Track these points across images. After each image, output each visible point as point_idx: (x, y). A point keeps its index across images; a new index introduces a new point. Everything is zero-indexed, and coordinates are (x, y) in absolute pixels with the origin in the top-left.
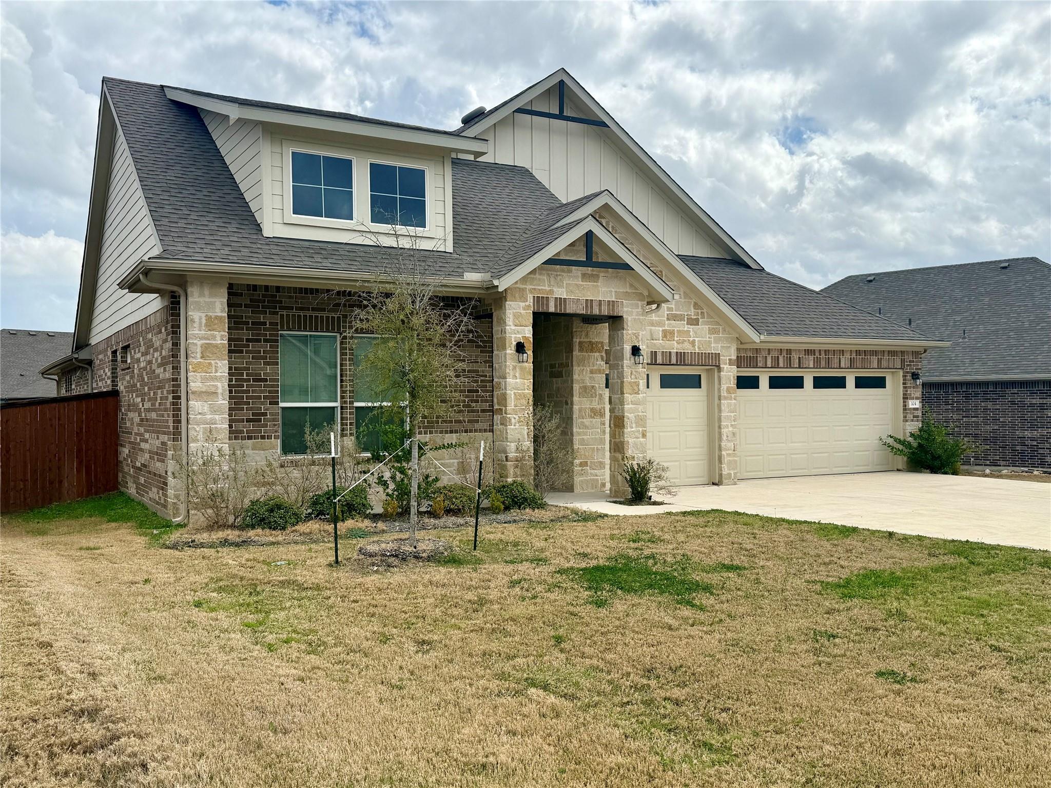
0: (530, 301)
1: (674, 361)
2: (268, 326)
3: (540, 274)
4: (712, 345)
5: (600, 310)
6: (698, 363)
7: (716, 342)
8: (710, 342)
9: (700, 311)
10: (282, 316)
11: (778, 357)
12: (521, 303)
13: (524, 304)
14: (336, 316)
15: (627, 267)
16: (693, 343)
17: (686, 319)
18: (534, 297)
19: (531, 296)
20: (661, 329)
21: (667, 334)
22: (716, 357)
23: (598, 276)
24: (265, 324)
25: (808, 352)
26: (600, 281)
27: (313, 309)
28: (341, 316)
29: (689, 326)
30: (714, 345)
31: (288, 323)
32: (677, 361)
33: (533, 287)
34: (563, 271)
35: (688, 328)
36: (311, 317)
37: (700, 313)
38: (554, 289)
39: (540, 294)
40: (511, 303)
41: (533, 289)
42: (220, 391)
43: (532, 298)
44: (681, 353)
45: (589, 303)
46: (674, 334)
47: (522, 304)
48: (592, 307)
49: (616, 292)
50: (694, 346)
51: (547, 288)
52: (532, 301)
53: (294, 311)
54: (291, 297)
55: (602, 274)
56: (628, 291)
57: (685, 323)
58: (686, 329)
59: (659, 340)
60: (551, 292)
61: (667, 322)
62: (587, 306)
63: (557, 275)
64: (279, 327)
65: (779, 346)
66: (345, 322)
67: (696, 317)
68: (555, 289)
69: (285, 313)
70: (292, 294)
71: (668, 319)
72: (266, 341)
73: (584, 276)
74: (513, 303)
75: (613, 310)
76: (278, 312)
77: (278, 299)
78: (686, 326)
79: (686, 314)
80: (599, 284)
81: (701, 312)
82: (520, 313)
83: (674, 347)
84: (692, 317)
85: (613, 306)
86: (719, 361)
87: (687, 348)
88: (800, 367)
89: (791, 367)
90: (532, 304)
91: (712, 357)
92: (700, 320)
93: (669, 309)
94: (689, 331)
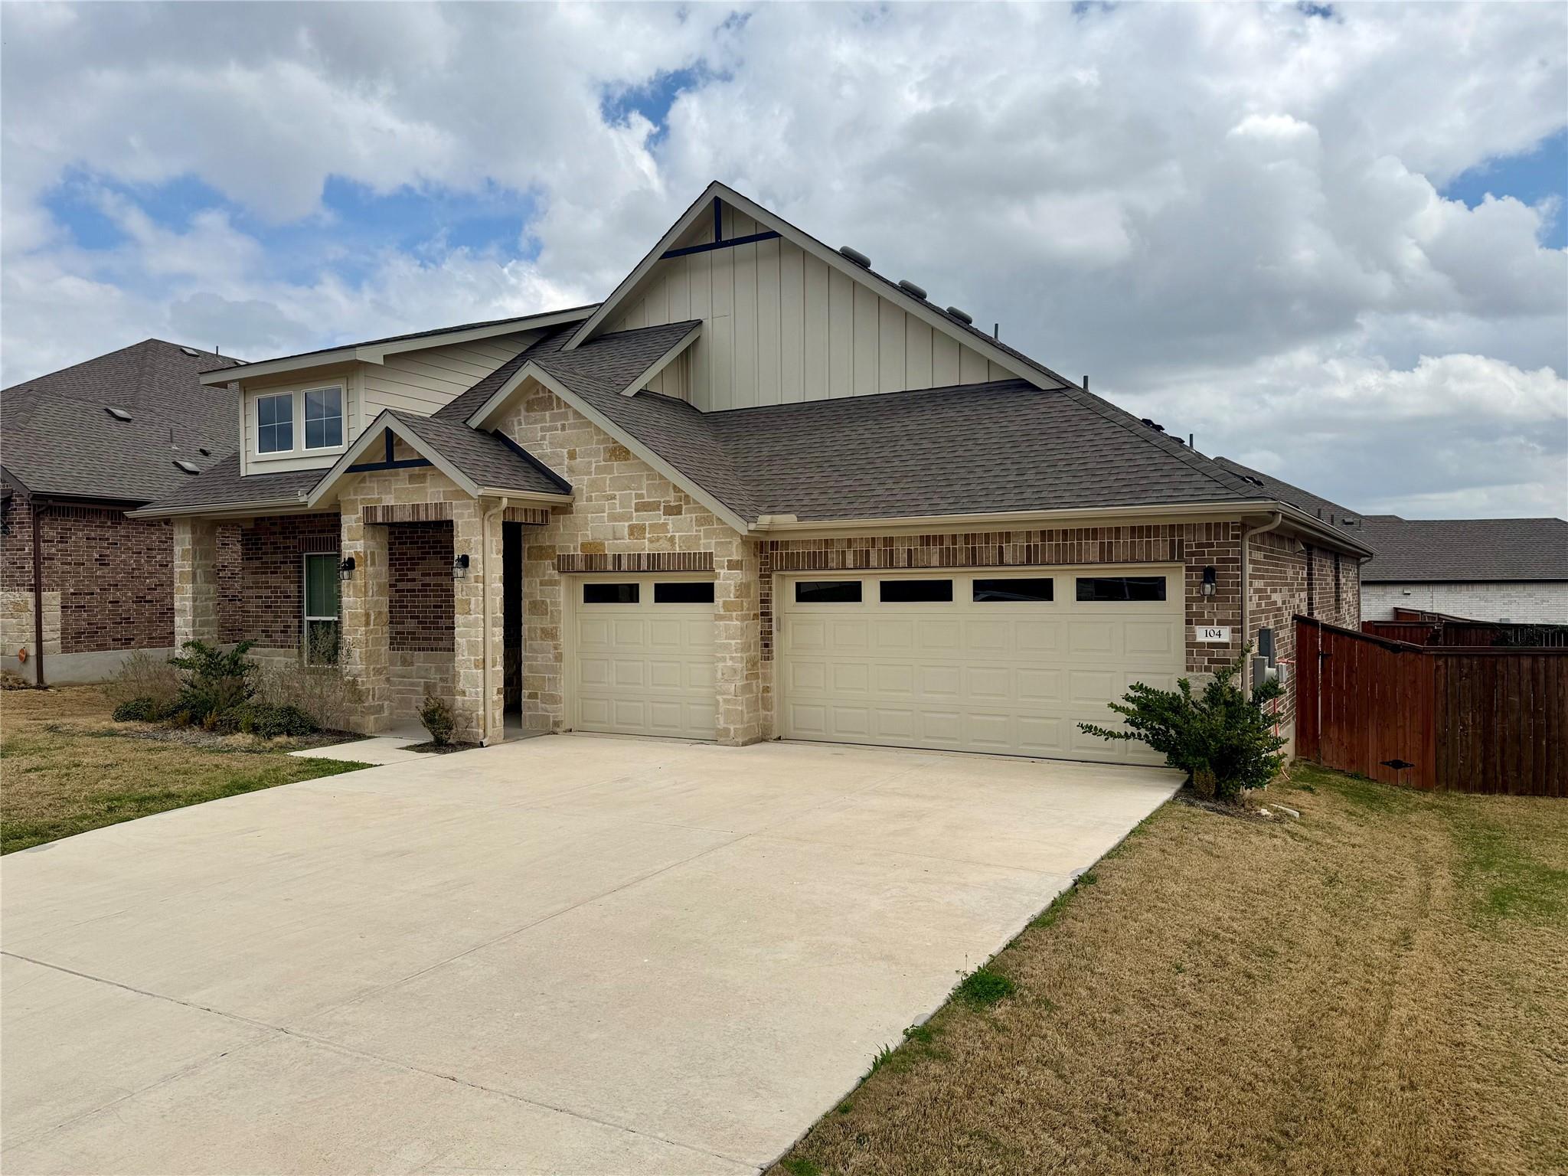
1: (644, 565)
3: (370, 482)
4: (701, 542)
5: (427, 516)
6: (679, 568)
7: (706, 537)
8: (698, 538)
9: (682, 495)
11: (868, 552)
12: (353, 516)
13: (356, 516)
15: (424, 462)
16: (672, 539)
17: (662, 508)
18: (364, 509)
20: (627, 524)
21: (636, 531)
22: (705, 559)
23: (424, 475)
25: (926, 540)
26: (428, 481)
27: (319, 532)
29: (667, 517)
30: (705, 541)
32: (648, 567)
34: (391, 475)
35: (665, 519)
37: (683, 497)
38: (382, 497)
39: (369, 506)
40: (345, 516)
41: (363, 498)
42: (188, 609)
43: (362, 509)
44: (654, 555)
45: (415, 508)
46: (645, 529)
48: (419, 512)
49: (436, 492)
50: (673, 544)
51: (375, 496)
52: (362, 511)
53: (306, 534)
54: (304, 522)
55: (429, 473)
57: (661, 513)
58: (662, 521)
59: (623, 539)
60: (380, 500)
61: (634, 514)
62: (414, 512)
63: (385, 481)
64: (298, 549)
65: (869, 534)
67: (676, 504)
71: (637, 510)
73: (412, 477)
74: (347, 516)
75: (441, 514)
78: (663, 517)
79: (662, 500)
80: (428, 484)
81: (685, 496)
82: (352, 527)
83: (646, 547)
84: (672, 504)
85: (441, 509)
86: (711, 563)
87: (663, 548)
88: (910, 566)
89: (892, 567)
90: (363, 515)
91: (700, 558)
92: (684, 507)
93: (638, 496)
94: (667, 524)
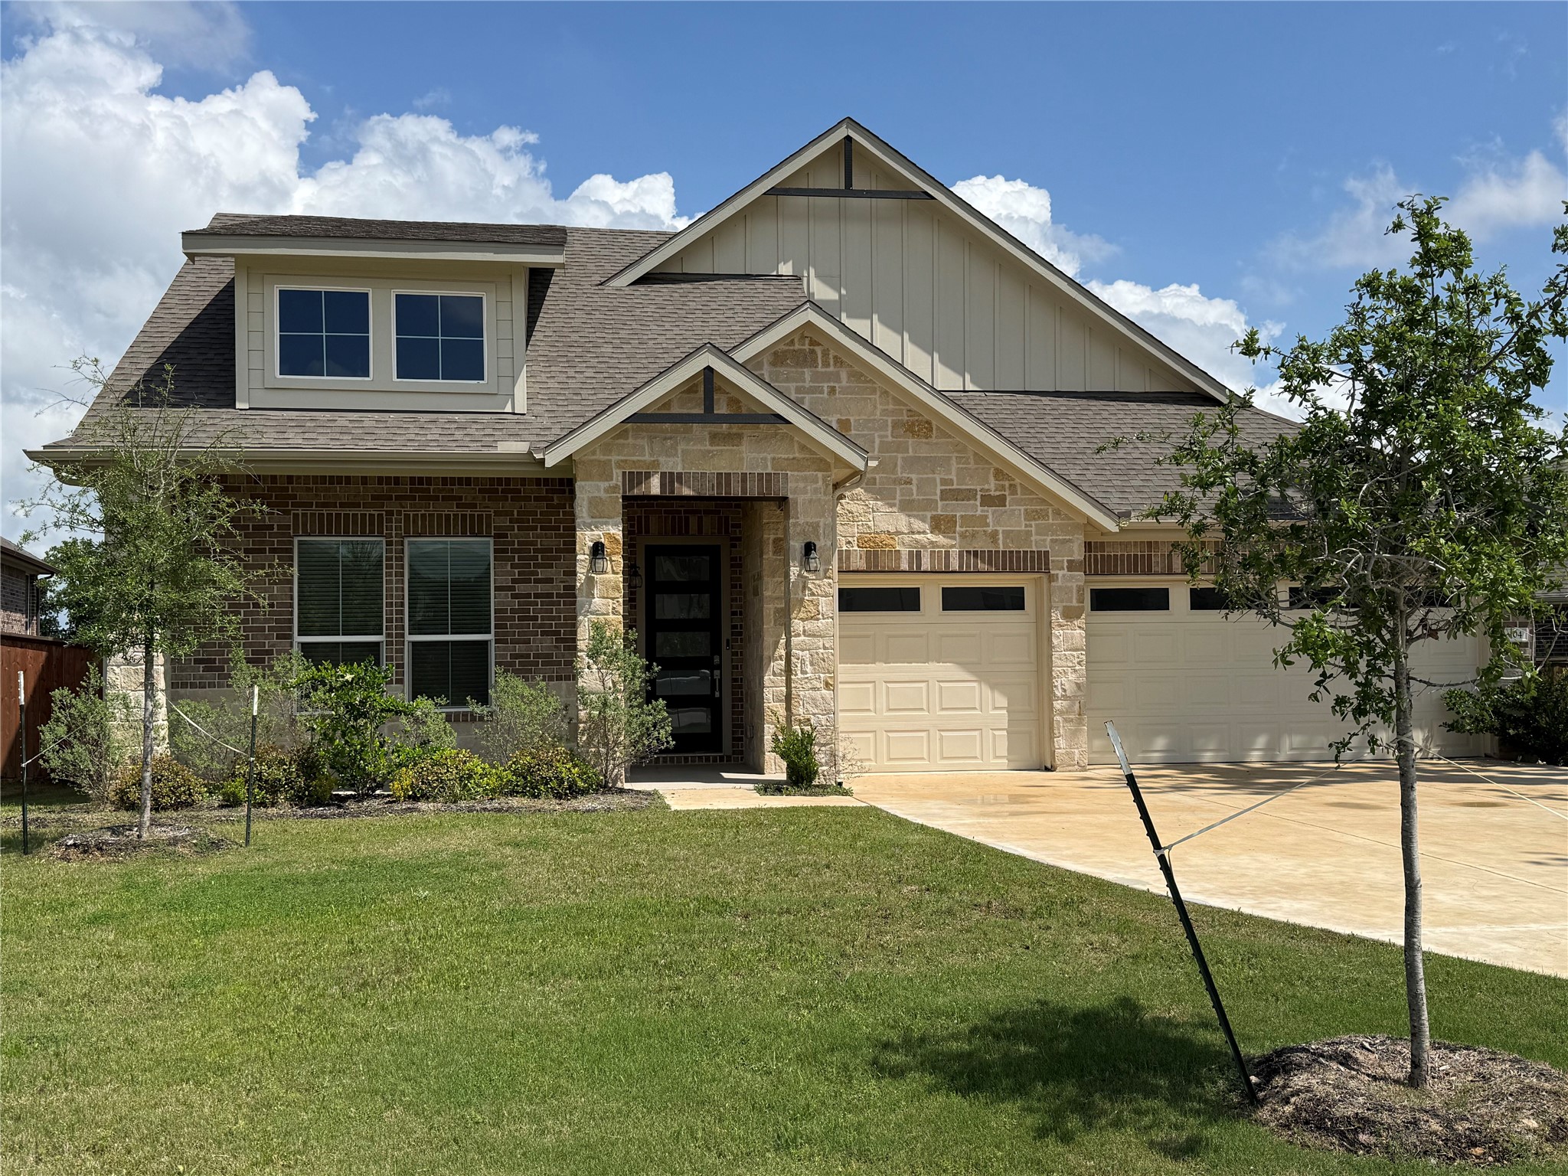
0: (617, 479)
1: (955, 565)
2: (275, 530)
4: (1033, 538)
5: (744, 489)
6: (1004, 568)
7: (1040, 533)
8: (1028, 534)
9: (1007, 484)
10: (296, 516)
12: (599, 483)
13: (607, 484)
14: (376, 513)
15: (777, 419)
16: (994, 536)
17: (979, 497)
18: (624, 473)
19: (620, 472)
20: (929, 515)
21: (943, 524)
22: (1040, 558)
23: (740, 436)
24: (271, 527)
26: (746, 443)
27: (342, 505)
28: (384, 513)
29: (986, 508)
30: (1037, 538)
31: (305, 525)
32: (961, 566)
33: (623, 458)
35: (982, 511)
36: (338, 515)
37: (1007, 486)
38: (660, 459)
39: (636, 468)
40: (583, 483)
41: (622, 461)
43: (621, 475)
44: (969, 552)
45: (724, 478)
46: (955, 522)
47: (603, 485)
48: (728, 484)
49: (774, 459)
50: (995, 541)
51: (647, 458)
52: (620, 479)
53: (314, 508)
54: (309, 490)
56: (797, 455)
57: (978, 503)
58: (979, 513)
59: (925, 532)
60: (655, 464)
61: (940, 503)
62: (719, 484)
63: (665, 439)
64: (291, 531)
66: (389, 521)
67: (998, 493)
68: (662, 459)
69: (300, 512)
70: (311, 486)
71: (943, 499)
72: (273, 551)
73: (714, 438)
74: (587, 483)
75: (769, 487)
76: (290, 510)
77: (290, 492)
78: (979, 508)
79: (978, 488)
81: (1011, 485)
82: (601, 499)
83: (956, 542)
84: (992, 493)
85: (769, 481)
86: (1047, 564)
87: (981, 544)
90: (620, 484)
91: (1032, 558)
92: (1008, 498)
93: (944, 482)
94: (987, 517)
